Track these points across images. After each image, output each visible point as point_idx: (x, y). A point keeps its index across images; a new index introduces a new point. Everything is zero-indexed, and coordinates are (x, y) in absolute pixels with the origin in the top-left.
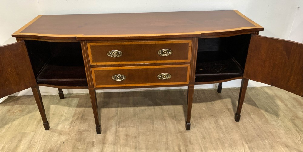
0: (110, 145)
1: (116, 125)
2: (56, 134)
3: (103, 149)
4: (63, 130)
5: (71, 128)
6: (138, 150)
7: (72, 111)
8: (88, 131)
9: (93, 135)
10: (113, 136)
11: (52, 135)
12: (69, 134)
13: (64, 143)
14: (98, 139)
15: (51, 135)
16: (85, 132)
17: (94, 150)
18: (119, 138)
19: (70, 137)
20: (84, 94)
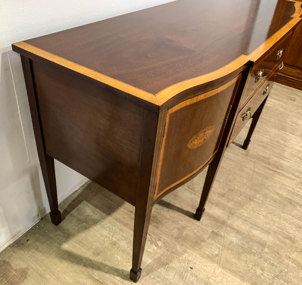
0: (229, 218)
1: (195, 194)
2: (162, 271)
3: (233, 228)
4: (156, 257)
5: (159, 245)
6: (255, 199)
7: (115, 226)
8: (184, 228)
9: (198, 226)
10: (213, 207)
11: (159, 277)
12: (173, 252)
13: (191, 268)
14: (210, 225)
15: (158, 280)
16: (185, 233)
17: (231, 239)
18: (223, 204)
19: (181, 254)
20: (80, 191)
